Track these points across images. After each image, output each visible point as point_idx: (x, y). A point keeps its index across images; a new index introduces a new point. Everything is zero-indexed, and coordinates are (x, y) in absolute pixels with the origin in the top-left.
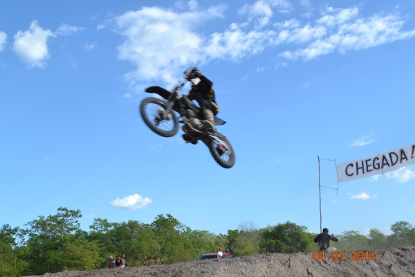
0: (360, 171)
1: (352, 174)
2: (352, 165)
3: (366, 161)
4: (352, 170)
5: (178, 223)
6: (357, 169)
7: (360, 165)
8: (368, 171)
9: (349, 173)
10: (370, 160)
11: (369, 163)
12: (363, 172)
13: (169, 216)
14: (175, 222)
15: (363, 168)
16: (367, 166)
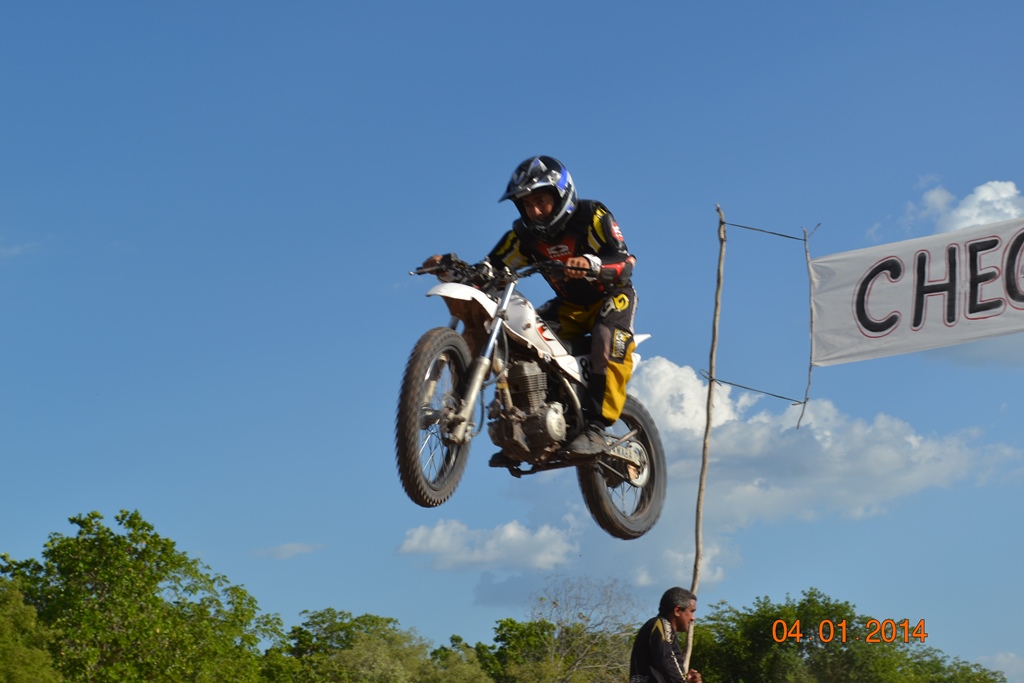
0: (935, 304)
1: (892, 321)
2: (893, 268)
3: (975, 250)
4: (892, 297)
5: (180, 563)
6: (922, 290)
7: (937, 272)
8: (974, 308)
9: (876, 312)
10: (991, 244)
11: (990, 261)
12: (951, 316)
13: (132, 521)
14: (164, 557)
15: (950, 288)
16: (975, 280)
